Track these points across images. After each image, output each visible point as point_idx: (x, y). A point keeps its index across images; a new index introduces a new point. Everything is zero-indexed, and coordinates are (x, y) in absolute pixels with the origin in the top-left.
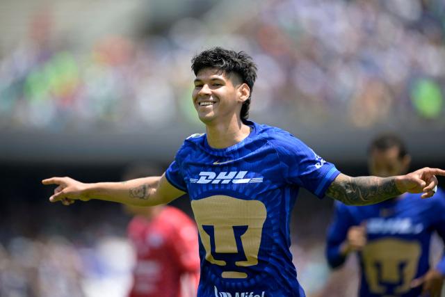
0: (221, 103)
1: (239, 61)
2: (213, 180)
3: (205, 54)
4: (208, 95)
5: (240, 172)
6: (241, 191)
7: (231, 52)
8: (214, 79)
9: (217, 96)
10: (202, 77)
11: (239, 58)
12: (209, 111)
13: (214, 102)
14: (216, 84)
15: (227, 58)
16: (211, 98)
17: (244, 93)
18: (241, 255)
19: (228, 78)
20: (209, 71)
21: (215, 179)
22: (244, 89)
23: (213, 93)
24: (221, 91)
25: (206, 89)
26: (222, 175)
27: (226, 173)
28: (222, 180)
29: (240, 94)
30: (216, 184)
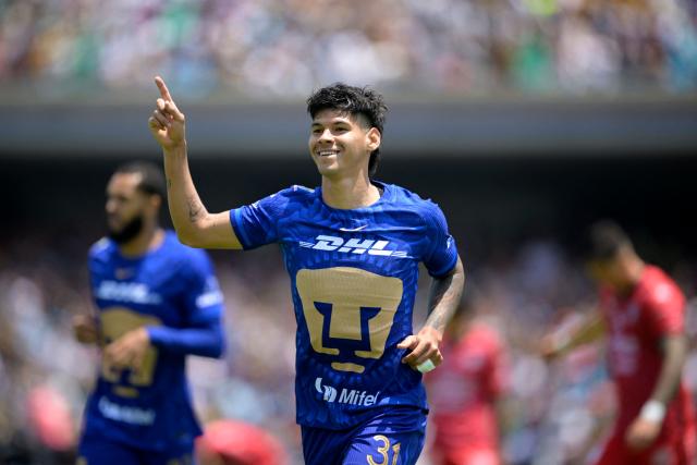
0: (347, 152)
1: (366, 99)
2: (340, 247)
3: (324, 92)
4: (329, 142)
5: (379, 242)
6: (380, 265)
7: (356, 89)
8: (338, 123)
9: (341, 145)
10: (321, 120)
11: (366, 96)
12: (331, 162)
13: (338, 152)
14: (340, 129)
15: (351, 96)
16: (335, 147)
17: (373, 140)
18: (365, 343)
19: (354, 121)
20: (330, 113)
21: (342, 246)
22: (374, 135)
23: (336, 140)
24: (346, 137)
25: (327, 135)
26: (353, 242)
27: (358, 240)
28: (354, 249)
29: (368, 140)
30: (344, 253)
